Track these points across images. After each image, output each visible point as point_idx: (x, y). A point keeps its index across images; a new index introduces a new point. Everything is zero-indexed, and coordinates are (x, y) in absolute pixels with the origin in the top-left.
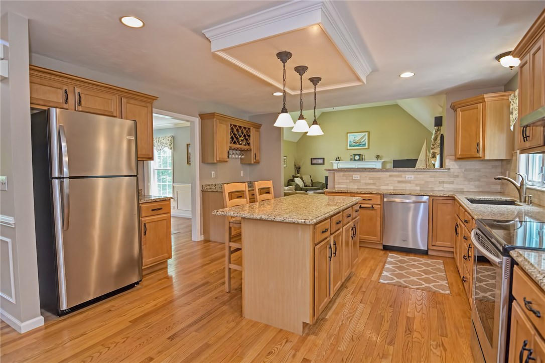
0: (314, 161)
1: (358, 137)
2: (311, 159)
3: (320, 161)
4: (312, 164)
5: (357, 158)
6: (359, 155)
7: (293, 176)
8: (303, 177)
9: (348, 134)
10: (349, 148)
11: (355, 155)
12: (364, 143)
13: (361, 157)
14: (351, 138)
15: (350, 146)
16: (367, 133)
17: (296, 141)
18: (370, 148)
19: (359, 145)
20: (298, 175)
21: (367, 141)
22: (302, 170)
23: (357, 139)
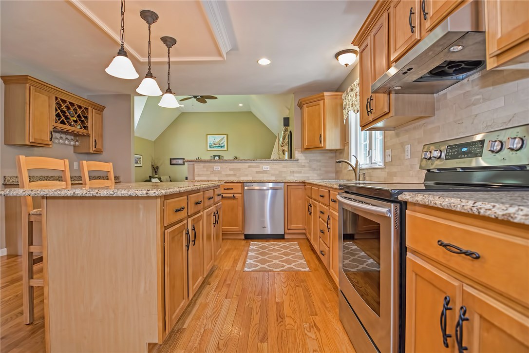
0: (174, 162)
1: (217, 139)
2: (171, 159)
3: (180, 162)
4: (171, 164)
5: (217, 158)
6: (219, 156)
7: (150, 177)
8: (162, 177)
9: (208, 136)
10: (209, 149)
11: (215, 156)
12: (223, 145)
13: (221, 157)
14: (211, 139)
15: (210, 147)
16: (225, 136)
17: (153, 140)
18: (229, 149)
19: (219, 147)
20: (156, 176)
21: (225, 143)
22: (160, 170)
23: (217, 141)
